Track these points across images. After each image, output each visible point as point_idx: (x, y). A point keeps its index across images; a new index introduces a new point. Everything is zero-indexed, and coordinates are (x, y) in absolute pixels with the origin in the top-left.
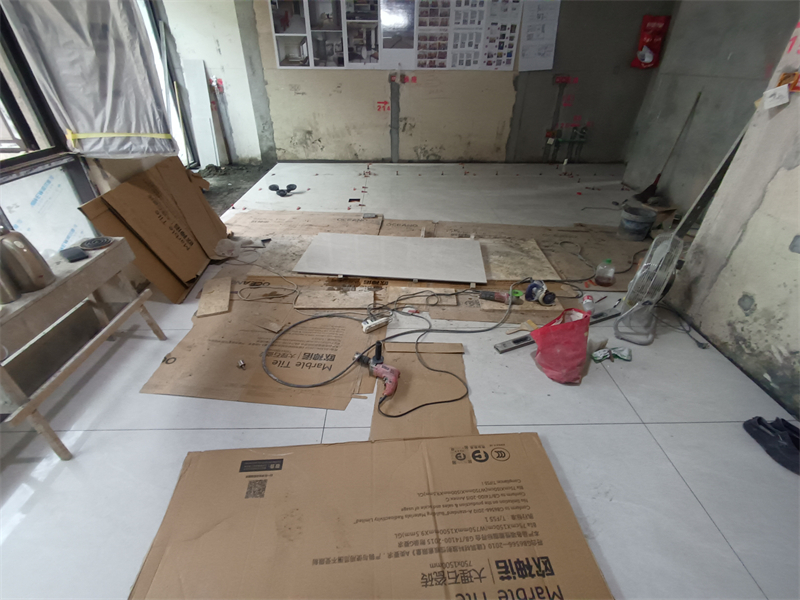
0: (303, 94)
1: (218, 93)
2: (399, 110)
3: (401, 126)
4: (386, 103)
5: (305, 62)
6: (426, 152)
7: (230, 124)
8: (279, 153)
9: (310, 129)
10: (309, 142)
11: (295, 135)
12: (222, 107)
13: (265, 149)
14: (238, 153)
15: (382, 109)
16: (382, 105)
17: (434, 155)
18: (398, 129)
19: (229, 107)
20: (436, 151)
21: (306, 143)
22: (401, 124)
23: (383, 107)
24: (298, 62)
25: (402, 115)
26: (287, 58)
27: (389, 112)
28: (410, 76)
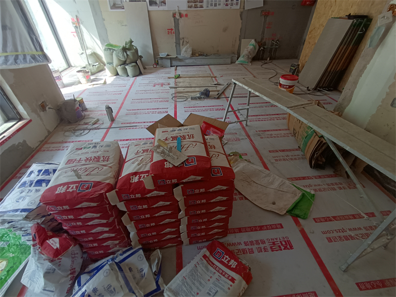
2: (179, 33)
4: (172, 29)
18: (179, 44)
22: (181, 41)
23: (171, 32)
24: (121, 7)
25: (181, 36)
26: (114, 4)
27: (174, 34)
28: (184, 13)
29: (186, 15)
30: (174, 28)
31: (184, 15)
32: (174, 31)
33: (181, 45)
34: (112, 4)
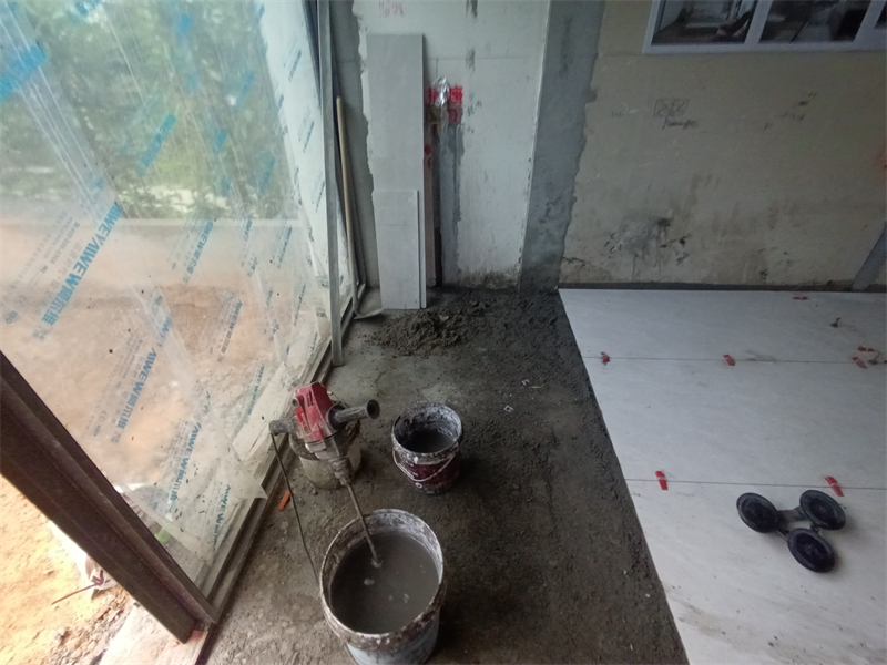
0: (688, 124)
1: (443, 125)
5: (734, 31)
7: (457, 201)
8: (567, 269)
9: (668, 215)
10: (653, 244)
11: (624, 229)
12: (447, 159)
13: (534, 259)
14: (461, 265)
19: (466, 159)
21: (645, 248)
24: (714, 30)
26: (683, 18)
34: (672, 15)
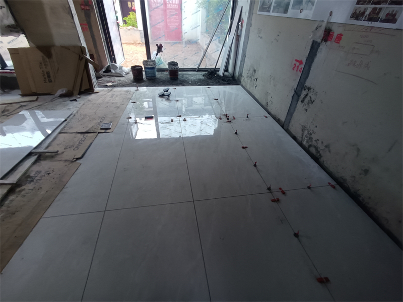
2: (307, 77)
3: (302, 96)
4: (301, 62)
5: (269, 8)
6: (311, 139)
8: (242, 80)
9: (256, 68)
11: (250, 70)
15: (296, 69)
16: (298, 64)
17: (316, 148)
18: (299, 96)
20: (319, 145)
21: (252, 79)
22: (304, 93)
23: (298, 67)
25: (308, 84)
26: (264, 4)
27: (300, 74)
28: (336, 31)
29: (340, 37)
30: (304, 62)
31: (335, 35)
32: (302, 66)
33: (300, 100)
